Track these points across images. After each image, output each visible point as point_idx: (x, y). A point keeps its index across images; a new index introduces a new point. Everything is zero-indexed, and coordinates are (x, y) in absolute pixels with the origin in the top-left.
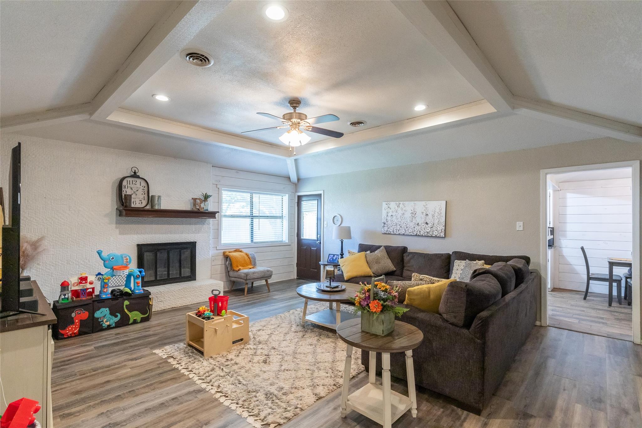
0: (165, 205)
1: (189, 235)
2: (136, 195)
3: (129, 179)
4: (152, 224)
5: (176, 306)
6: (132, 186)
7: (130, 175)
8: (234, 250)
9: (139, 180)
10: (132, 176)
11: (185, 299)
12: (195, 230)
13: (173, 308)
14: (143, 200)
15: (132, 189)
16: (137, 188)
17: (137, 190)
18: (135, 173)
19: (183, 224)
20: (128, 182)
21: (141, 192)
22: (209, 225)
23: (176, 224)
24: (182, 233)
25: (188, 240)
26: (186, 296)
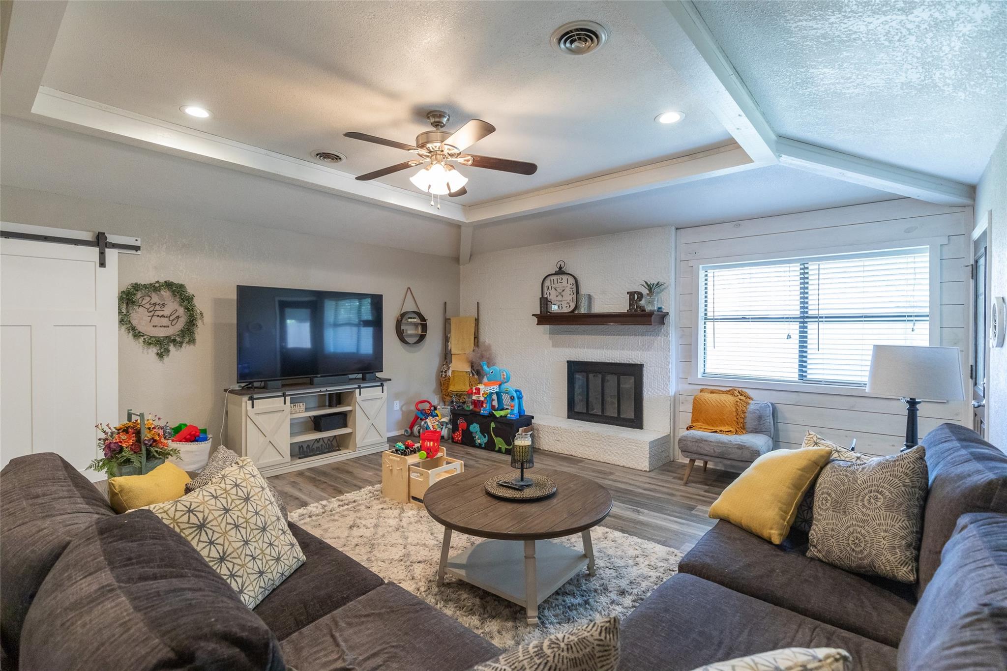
0: (600, 307)
1: (633, 352)
2: (562, 296)
3: (553, 278)
4: (584, 334)
5: (576, 455)
6: (556, 285)
7: (554, 272)
8: (728, 389)
9: (565, 277)
10: (556, 274)
11: (587, 449)
12: (643, 345)
13: (572, 455)
14: (571, 302)
15: (556, 289)
16: (564, 287)
17: (563, 290)
18: (560, 268)
19: (624, 335)
20: (552, 281)
21: (568, 291)
22: (667, 336)
23: (614, 335)
24: (623, 349)
25: (632, 360)
26: (589, 445)
